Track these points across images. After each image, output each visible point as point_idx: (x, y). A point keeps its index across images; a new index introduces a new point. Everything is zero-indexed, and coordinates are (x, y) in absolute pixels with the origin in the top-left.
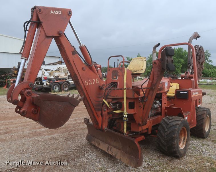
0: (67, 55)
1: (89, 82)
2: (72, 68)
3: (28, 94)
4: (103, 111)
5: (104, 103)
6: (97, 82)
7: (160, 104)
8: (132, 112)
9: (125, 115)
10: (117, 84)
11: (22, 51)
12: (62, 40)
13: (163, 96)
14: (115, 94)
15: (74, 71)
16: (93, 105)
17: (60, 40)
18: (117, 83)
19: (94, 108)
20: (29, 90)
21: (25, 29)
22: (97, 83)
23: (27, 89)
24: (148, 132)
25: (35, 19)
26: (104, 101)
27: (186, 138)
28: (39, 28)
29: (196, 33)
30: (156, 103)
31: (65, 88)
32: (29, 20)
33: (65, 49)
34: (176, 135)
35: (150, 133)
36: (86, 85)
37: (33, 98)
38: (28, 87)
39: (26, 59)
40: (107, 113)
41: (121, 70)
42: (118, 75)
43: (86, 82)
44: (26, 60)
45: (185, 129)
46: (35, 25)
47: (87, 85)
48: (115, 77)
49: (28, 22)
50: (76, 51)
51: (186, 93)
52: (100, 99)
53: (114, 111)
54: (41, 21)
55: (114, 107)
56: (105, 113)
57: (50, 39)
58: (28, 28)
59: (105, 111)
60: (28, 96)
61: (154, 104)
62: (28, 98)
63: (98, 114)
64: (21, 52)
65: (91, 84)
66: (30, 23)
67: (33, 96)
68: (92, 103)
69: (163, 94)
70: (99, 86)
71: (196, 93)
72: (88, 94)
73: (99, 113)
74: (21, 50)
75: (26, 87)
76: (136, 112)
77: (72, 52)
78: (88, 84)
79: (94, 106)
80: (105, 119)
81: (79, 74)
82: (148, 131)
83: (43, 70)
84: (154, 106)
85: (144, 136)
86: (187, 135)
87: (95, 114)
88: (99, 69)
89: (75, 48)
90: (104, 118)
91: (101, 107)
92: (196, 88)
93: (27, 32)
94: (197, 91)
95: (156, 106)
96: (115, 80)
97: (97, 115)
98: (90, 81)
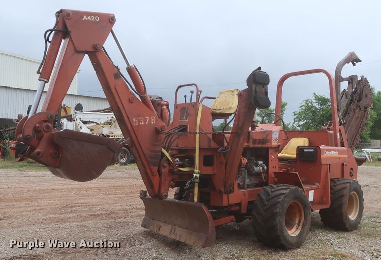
0: (106, 79)
1: (139, 121)
2: (114, 98)
3: (46, 129)
4: (162, 167)
5: (163, 155)
6: (153, 121)
7: (266, 168)
8: (208, 170)
9: (196, 174)
10: (187, 128)
11: (41, 70)
12: (100, 57)
13: (270, 154)
14: (183, 144)
15: (116, 102)
16: (145, 156)
17: (96, 57)
18: (187, 126)
19: (147, 161)
20: (48, 124)
21: (47, 40)
22: (152, 123)
23: (45, 121)
24: (240, 210)
25: (61, 27)
26: (164, 151)
27: (302, 221)
28: (66, 40)
29: (353, 54)
30: (257, 165)
31: (122, 158)
32: (52, 28)
33: (104, 70)
34: (278, 210)
35: (244, 211)
36: (135, 124)
37: (53, 134)
38: (47, 119)
39: (46, 80)
40: (168, 170)
41: (193, 106)
42: (188, 114)
43: (134, 120)
44: (46, 82)
45: (300, 205)
46: (60, 35)
47: (136, 126)
48: (185, 118)
49: (51, 31)
50: (121, 74)
51: (312, 151)
52: (157, 149)
53: (180, 169)
54: (70, 29)
55: (181, 163)
56: (164, 171)
57: (82, 55)
58: (50, 39)
59: (164, 167)
60: (46, 132)
61: (254, 167)
62: (46, 135)
63: (153, 171)
64: (39, 70)
65: (143, 123)
66: (54, 31)
67: (53, 133)
68: (143, 153)
69: (271, 151)
70: (156, 128)
71: (333, 153)
72: (137, 139)
73: (155, 169)
74: (40, 68)
75: (43, 119)
76: (216, 172)
77: (114, 74)
78: (137, 124)
79: (147, 158)
80: (165, 179)
81: (124, 108)
82: (241, 207)
83: (78, 121)
84: (254, 170)
85: (235, 216)
86: (303, 216)
87: (149, 171)
88: (165, 107)
89: (119, 70)
90: (163, 177)
91: (159, 161)
92: (336, 145)
93: (49, 44)
94: (335, 151)
95: (257, 169)
96: (185, 122)
97: (152, 173)
98: (141, 119)
